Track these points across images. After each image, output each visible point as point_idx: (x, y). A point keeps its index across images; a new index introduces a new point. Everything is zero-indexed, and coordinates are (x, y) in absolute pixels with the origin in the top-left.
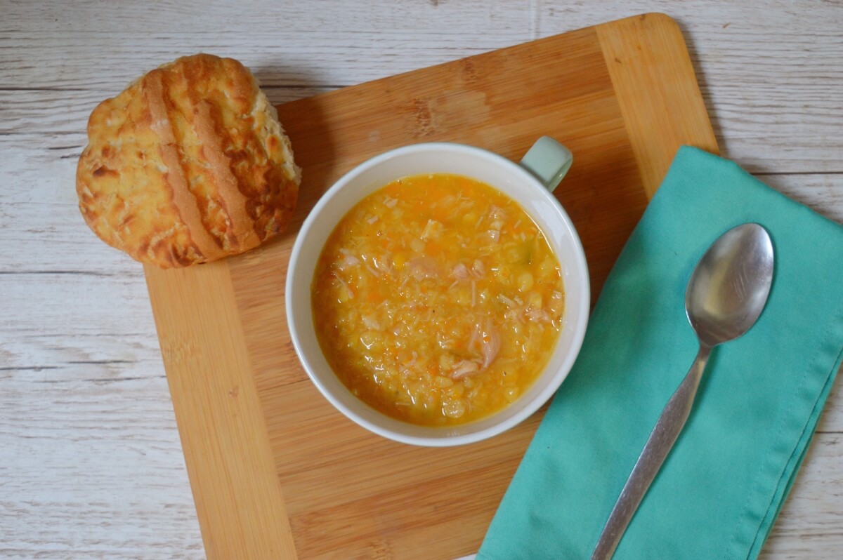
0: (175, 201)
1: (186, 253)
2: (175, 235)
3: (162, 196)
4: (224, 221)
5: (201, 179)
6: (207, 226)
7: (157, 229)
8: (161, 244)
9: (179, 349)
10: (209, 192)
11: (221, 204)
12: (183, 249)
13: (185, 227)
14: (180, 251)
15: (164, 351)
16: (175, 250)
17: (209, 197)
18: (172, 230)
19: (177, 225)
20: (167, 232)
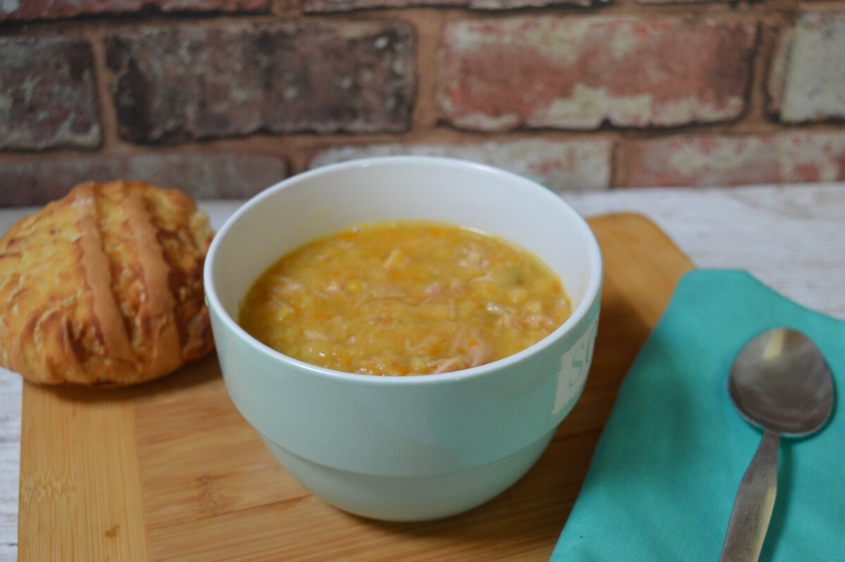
0: (84, 262)
1: (83, 333)
2: (74, 307)
3: (68, 262)
4: (138, 295)
5: (120, 248)
6: (117, 298)
7: (53, 298)
8: (54, 317)
9: (45, 487)
10: (126, 259)
11: (138, 274)
12: (80, 326)
13: (88, 294)
14: (78, 328)
15: (23, 490)
16: (70, 326)
17: (125, 264)
18: (71, 299)
19: (80, 293)
20: (65, 301)
